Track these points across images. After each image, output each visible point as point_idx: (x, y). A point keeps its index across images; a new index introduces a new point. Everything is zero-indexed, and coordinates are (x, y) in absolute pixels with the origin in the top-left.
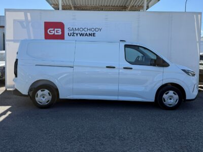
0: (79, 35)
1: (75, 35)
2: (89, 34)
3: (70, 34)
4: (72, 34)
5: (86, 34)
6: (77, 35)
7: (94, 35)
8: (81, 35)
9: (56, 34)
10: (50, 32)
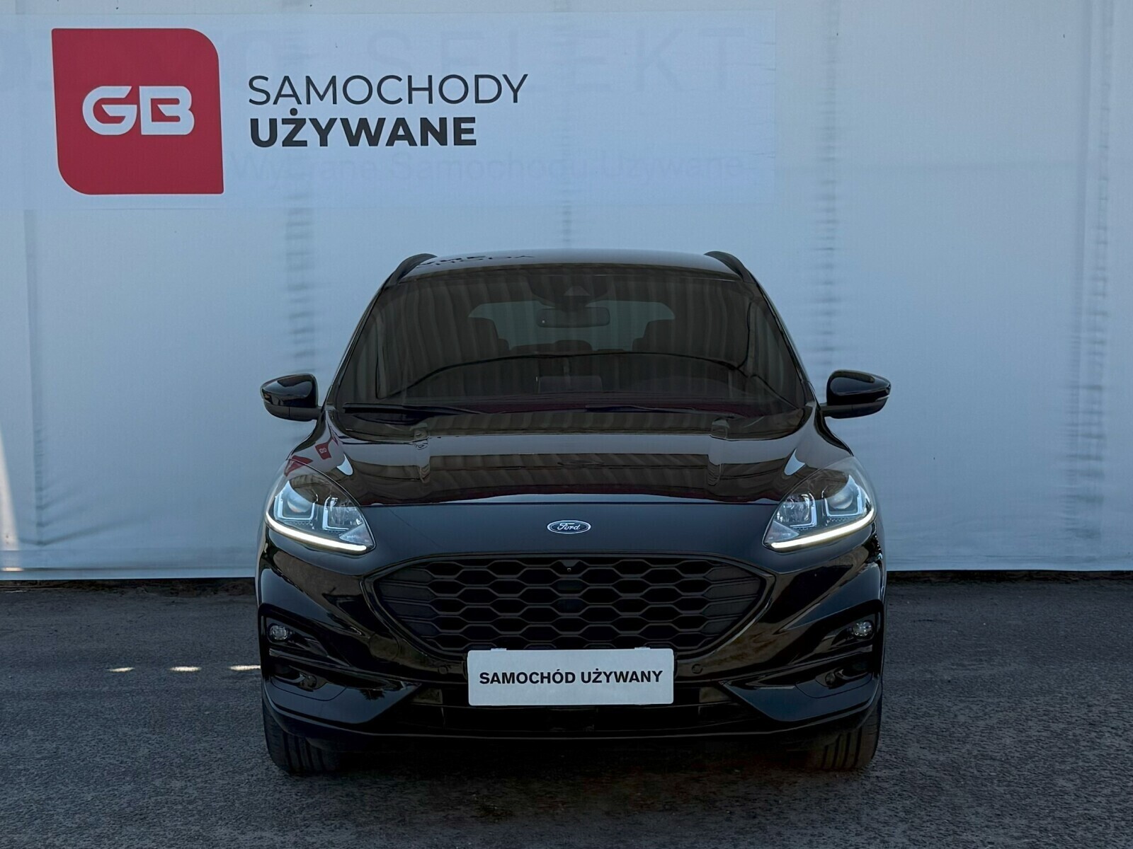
2: (425, 124)
3: (264, 135)
4: (283, 131)
5: (401, 131)
7: (462, 132)
8: (353, 140)
9: (150, 128)
10: (101, 116)
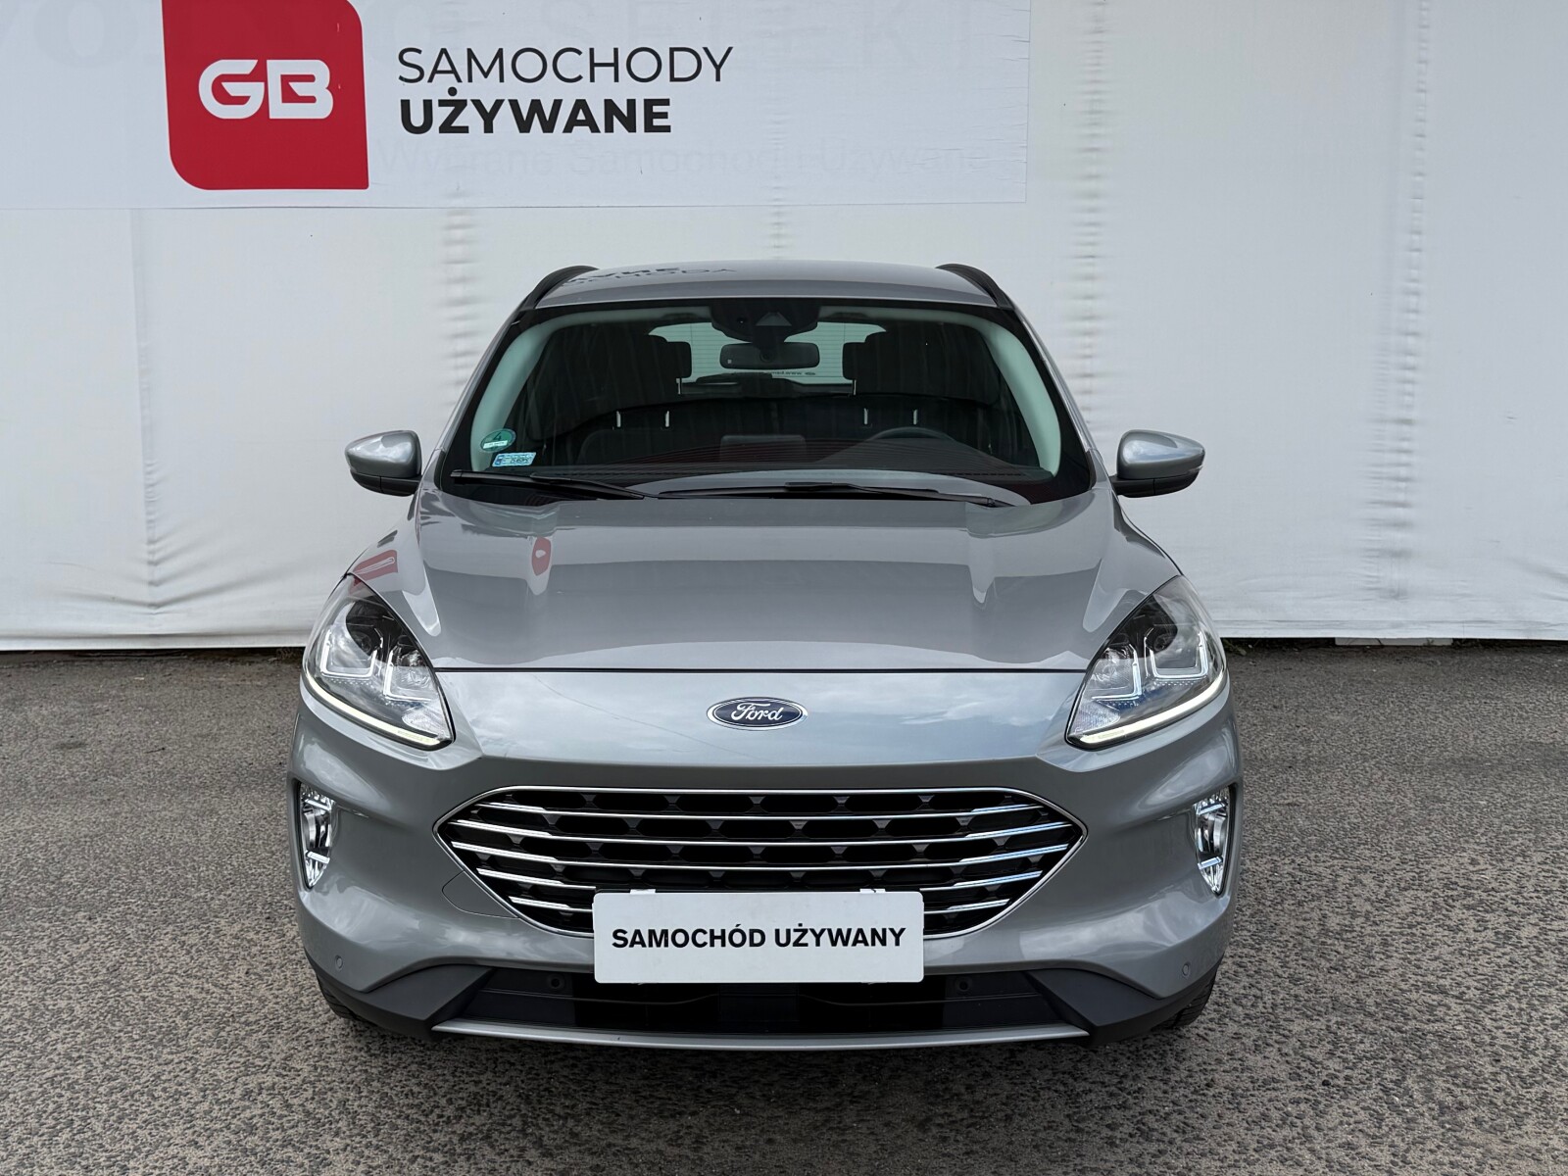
0: (505, 118)
1: (470, 117)
2: (610, 107)
4: (440, 114)
5: (581, 115)
6: (488, 118)
10: (221, 96)
